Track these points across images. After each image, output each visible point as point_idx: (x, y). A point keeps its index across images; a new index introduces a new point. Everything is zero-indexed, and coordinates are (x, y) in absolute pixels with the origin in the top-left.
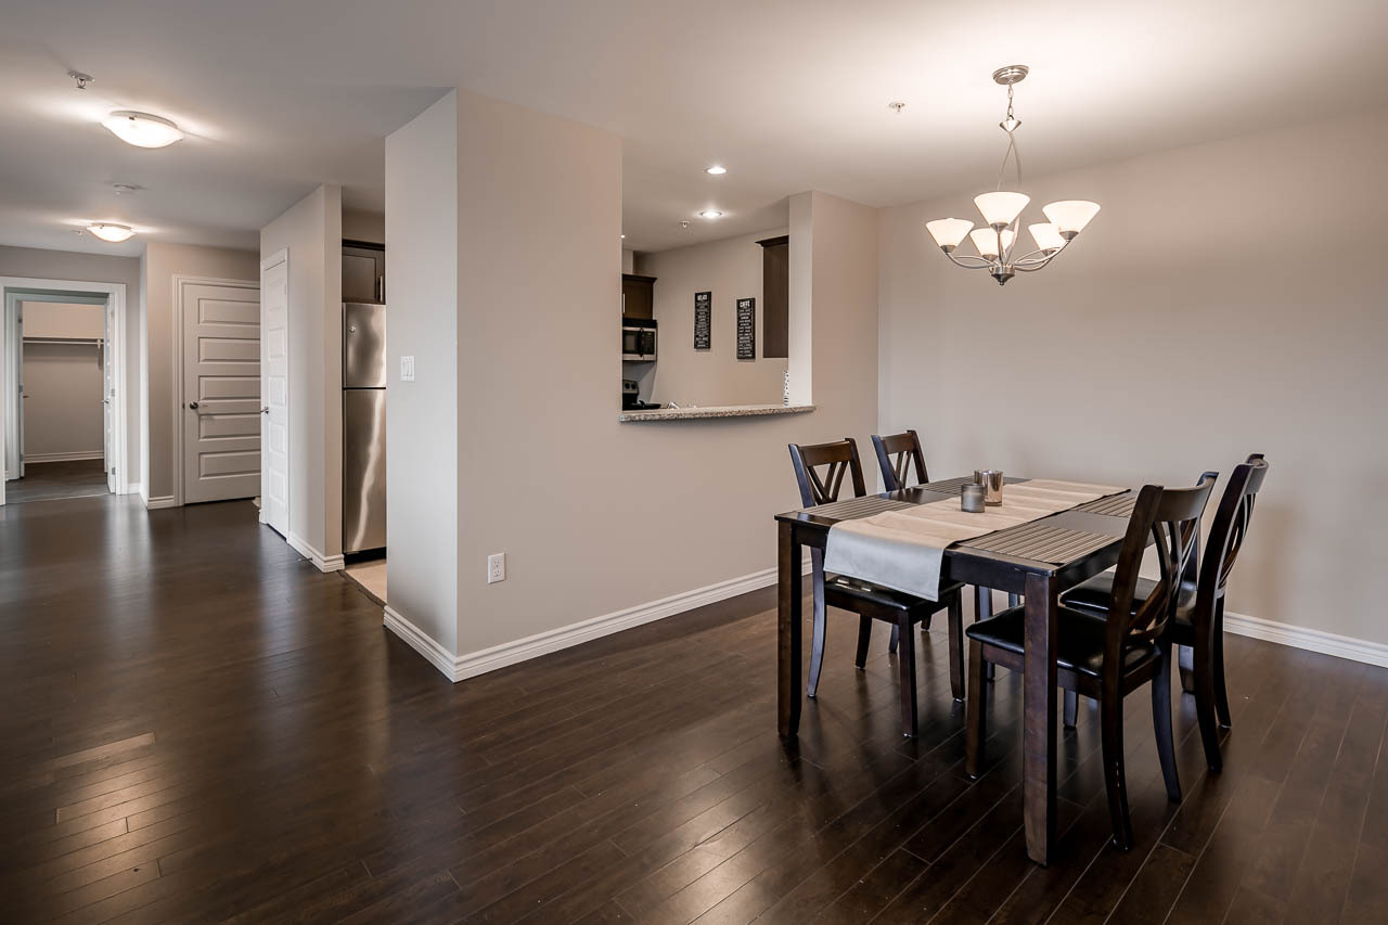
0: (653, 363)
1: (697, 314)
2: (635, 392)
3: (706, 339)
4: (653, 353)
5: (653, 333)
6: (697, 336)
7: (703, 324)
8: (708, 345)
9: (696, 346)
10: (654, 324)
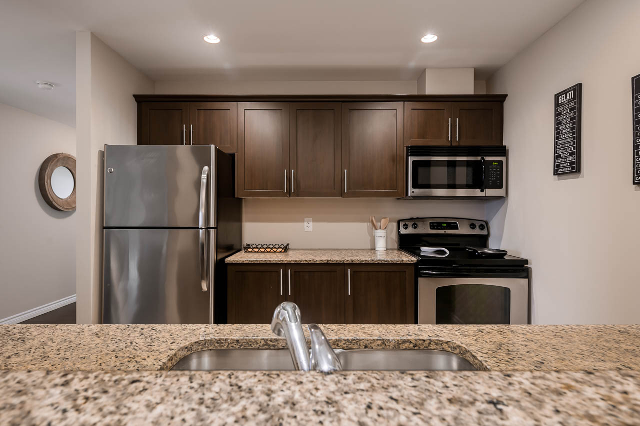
0: (502, 199)
1: (558, 123)
2: (484, 232)
3: (572, 158)
4: (501, 187)
5: (501, 162)
6: (557, 157)
7: (567, 137)
8: (576, 168)
9: (556, 172)
10: (503, 151)
